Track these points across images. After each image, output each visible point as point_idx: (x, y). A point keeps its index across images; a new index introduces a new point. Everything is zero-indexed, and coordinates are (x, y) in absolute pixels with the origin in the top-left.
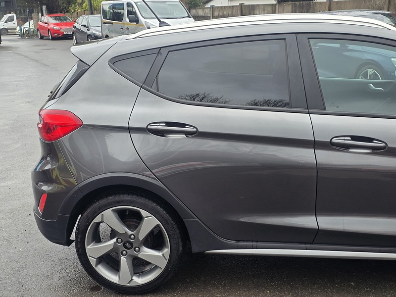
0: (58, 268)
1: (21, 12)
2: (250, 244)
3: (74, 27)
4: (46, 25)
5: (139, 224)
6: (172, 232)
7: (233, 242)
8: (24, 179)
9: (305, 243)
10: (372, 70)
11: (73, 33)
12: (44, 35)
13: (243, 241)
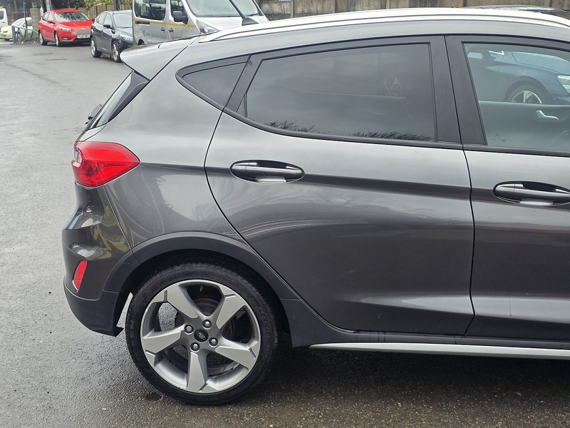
0: (97, 368)
1: (13, 6)
2: (375, 335)
3: (92, 28)
4: (51, 25)
5: (217, 305)
6: (263, 317)
7: (350, 333)
8: (36, 243)
9: (454, 335)
10: (529, 92)
11: (91, 36)
12: (48, 39)
13: (365, 331)
